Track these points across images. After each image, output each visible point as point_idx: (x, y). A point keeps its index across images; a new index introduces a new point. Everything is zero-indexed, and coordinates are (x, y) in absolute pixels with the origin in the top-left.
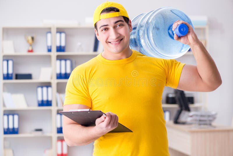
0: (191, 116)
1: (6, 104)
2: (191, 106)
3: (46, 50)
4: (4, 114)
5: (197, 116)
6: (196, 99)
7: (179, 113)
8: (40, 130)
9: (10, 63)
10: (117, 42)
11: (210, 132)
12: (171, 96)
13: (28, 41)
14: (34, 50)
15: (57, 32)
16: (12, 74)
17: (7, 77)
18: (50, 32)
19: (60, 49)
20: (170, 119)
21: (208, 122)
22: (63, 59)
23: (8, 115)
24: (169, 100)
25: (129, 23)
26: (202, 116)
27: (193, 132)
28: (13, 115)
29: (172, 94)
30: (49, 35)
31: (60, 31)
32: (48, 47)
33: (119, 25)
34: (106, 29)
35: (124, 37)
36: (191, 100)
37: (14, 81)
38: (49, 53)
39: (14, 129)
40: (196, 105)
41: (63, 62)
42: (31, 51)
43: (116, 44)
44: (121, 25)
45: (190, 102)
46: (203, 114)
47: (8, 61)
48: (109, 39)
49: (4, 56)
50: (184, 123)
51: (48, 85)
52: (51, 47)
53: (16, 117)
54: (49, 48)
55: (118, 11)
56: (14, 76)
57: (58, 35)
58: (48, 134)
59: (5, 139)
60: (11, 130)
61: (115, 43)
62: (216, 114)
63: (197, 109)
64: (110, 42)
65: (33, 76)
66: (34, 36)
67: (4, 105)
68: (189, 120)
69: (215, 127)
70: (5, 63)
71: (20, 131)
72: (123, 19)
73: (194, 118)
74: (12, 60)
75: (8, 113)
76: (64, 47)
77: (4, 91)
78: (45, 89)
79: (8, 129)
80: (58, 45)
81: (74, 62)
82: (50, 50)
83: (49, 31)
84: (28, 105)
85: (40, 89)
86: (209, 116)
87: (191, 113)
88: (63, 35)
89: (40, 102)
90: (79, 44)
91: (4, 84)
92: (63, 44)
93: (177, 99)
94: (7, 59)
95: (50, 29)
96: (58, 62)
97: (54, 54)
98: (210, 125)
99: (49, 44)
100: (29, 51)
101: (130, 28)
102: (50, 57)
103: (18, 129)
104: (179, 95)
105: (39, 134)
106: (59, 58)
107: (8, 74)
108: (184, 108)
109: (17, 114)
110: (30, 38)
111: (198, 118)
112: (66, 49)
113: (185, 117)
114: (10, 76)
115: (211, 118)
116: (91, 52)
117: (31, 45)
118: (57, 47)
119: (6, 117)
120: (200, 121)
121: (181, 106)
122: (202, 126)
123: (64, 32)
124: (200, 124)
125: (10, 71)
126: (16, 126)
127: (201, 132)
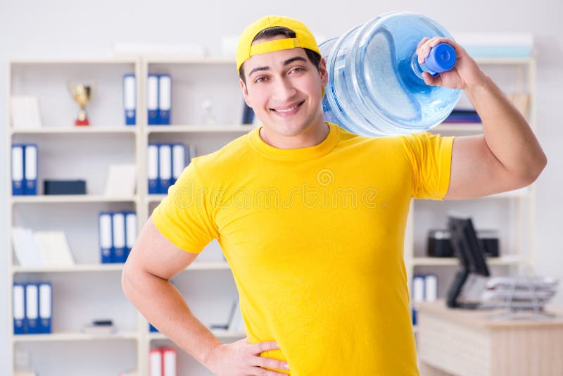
0: (492, 289)
1: (20, 256)
2: (491, 262)
3: (121, 119)
4: (15, 284)
5: (507, 287)
6: (503, 245)
7: (462, 280)
8: (108, 323)
9: (31, 152)
10: (290, 110)
11: (541, 328)
12: (439, 236)
13: (76, 98)
14: (92, 119)
15: (150, 75)
16: (35, 182)
17: (23, 188)
18: (133, 75)
19: (158, 117)
20: (438, 295)
21: (535, 304)
22: (165, 144)
23: (25, 286)
24: (435, 248)
25: (321, 65)
26: (518, 288)
27: (496, 329)
28: (38, 285)
29: (443, 231)
30: (130, 82)
31: (157, 71)
32: (127, 111)
33: (296, 70)
34: (265, 79)
35: (308, 97)
36: (492, 247)
37: (40, 198)
38: (130, 128)
39: (39, 319)
40: (504, 259)
41: (165, 151)
42: (85, 123)
43: (287, 114)
44: (301, 70)
45: (487, 251)
46: (523, 282)
47: (24, 148)
48: (271, 101)
49: (15, 136)
50: (473, 307)
51: (127, 209)
52: (134, 111)
53: (45, 290)
54: (131, 115)
55: (293, 35)
56: (40, 187)
57: (153, 81)
58: (127, 335)
59: (17, 346)
60: (32, 323)
61: (286, 111)
62: (556, 284)
63: (506, 270)
64: (274, 110)
65: (89, 186)
66: (92, 84)
67: (15, 260)
68: (486, 297)
69: (553, 316)
70: (18, 151)
71: (54, 326)
72: (304, 56)
73: (500, 292)
74: (35, 145)
75: (26, 280)
76: (168, 112)
77: (14, 224)
78: (119, 219)
79: (25, 320)
80: (153, 106)
81: (192, 150)
82: (131, 121)
83: (129, 71)
84: (76, 261)
85: (105, 220)
86: (538, 288)
87: (492, 282)
88: (165, 82)
89: (107, 253)
90: (207, 104)
91: (15, 206)
92: (165, 105)
93: (455, 243)
94: (21, 142)
95: (133, 65)
96: (153, 150)
97: (143, 129)
98: (541, 309)
99: (130, 105)
100: (79, 123)
101: (323, 77)
102: (132, 137)
103: (49, 320)
104: (460, 233)
105: (104, 332)
106: (155, 140)
107: (24, 181)
108: (472, 267)
109: (49, 283)
110: (80, 90)
111: (510, 293)
112: (174, 117)
113: (476, 289)
114: (30, 185)
115: (542, 294)
116: (237, 125)
117: (83, 107)
118: (150, 112)
119: (19, 291)
120: (515, 300)
121: (466, 263)
122: (520, 314)
123: (167, 75)
124: (515, 309)
125: (31, 175)
126: (45, 313)
127: (518, 328)
